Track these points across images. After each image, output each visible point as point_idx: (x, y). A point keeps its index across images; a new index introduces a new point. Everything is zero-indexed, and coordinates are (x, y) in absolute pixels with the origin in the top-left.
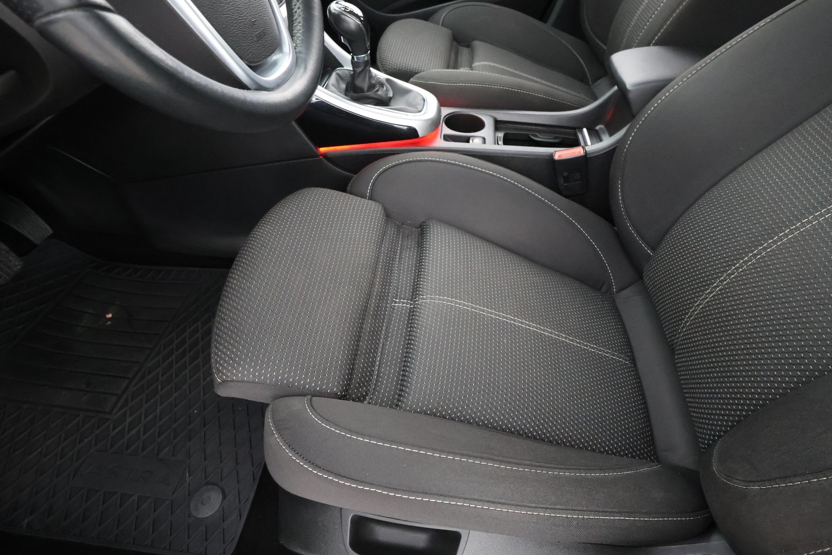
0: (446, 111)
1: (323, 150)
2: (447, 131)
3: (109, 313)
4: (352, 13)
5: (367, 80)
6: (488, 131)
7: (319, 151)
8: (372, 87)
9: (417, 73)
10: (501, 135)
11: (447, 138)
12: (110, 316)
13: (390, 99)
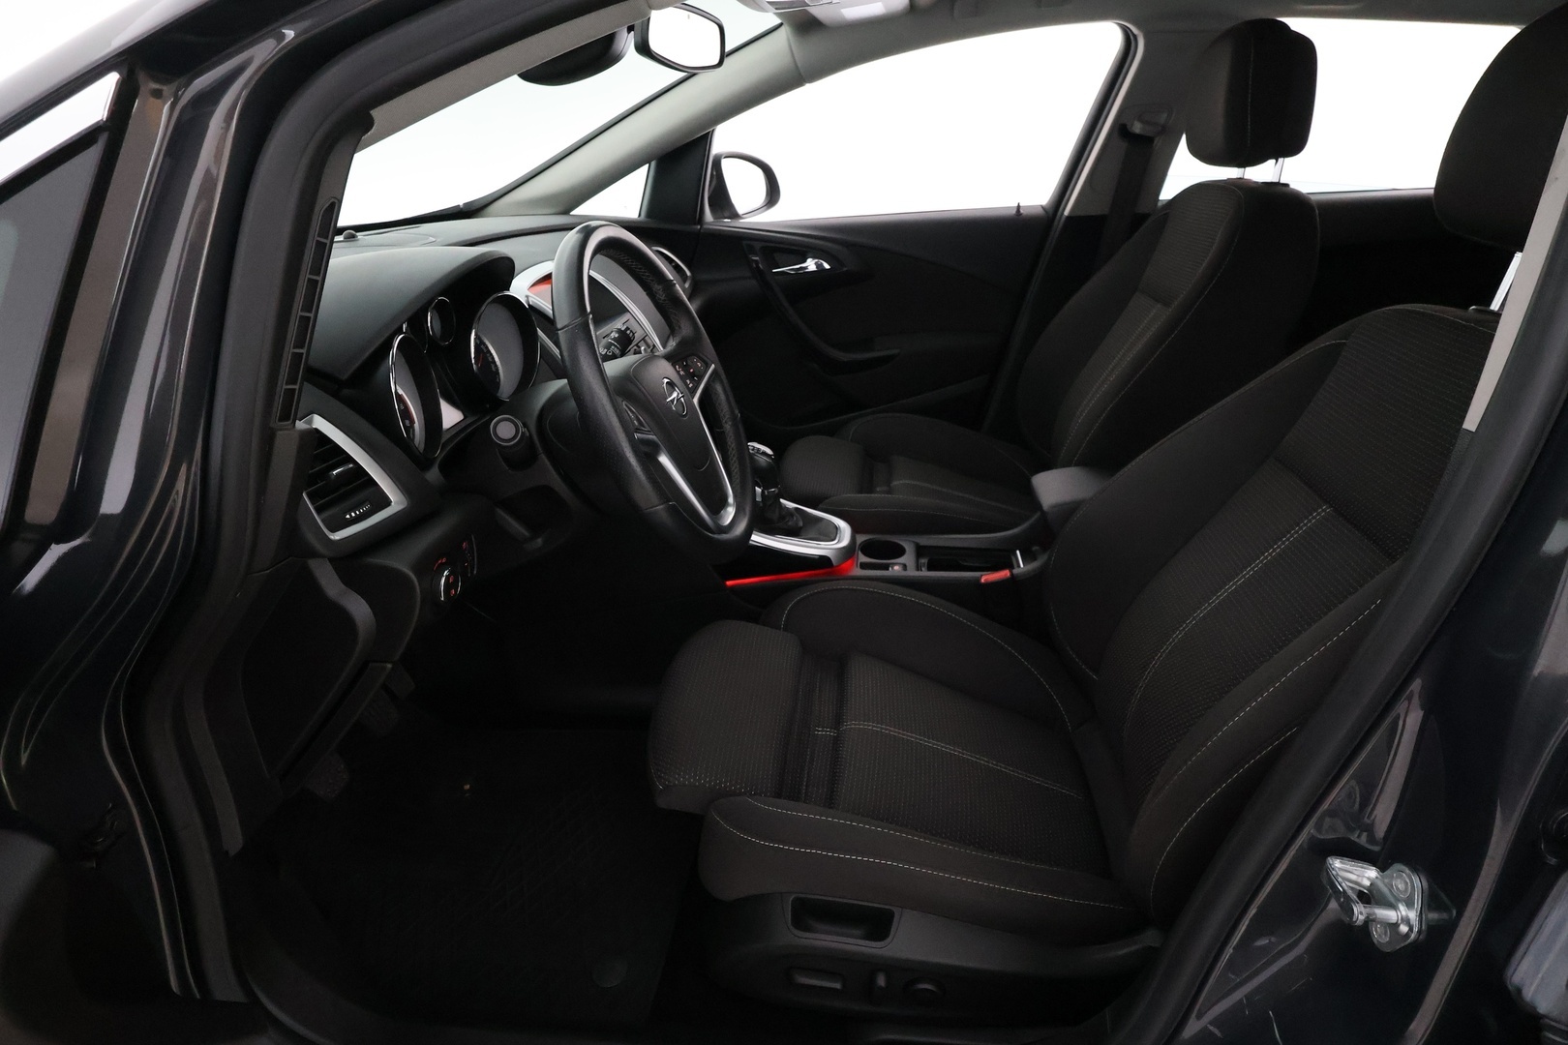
0: (861, 539)
1: (729, 583)
2: (863, 559)
3: (466, 784)
4: (764, 453)
5: (777, 510)
6: (908, 558)
7: (726, 585)
8: (782, 518)
9: (827, 498)
10: (924, 561)
11: (864, 566)
12: (467, 787)
13: (801, 528)
